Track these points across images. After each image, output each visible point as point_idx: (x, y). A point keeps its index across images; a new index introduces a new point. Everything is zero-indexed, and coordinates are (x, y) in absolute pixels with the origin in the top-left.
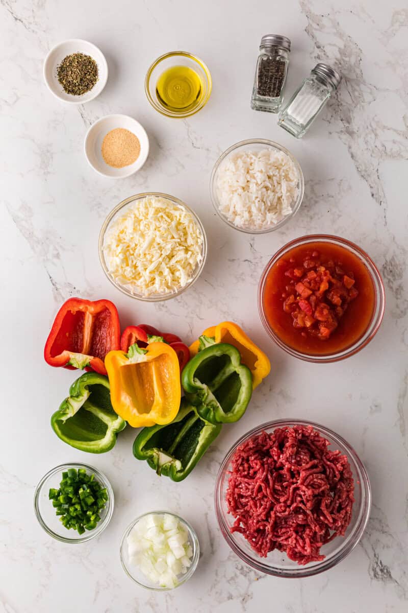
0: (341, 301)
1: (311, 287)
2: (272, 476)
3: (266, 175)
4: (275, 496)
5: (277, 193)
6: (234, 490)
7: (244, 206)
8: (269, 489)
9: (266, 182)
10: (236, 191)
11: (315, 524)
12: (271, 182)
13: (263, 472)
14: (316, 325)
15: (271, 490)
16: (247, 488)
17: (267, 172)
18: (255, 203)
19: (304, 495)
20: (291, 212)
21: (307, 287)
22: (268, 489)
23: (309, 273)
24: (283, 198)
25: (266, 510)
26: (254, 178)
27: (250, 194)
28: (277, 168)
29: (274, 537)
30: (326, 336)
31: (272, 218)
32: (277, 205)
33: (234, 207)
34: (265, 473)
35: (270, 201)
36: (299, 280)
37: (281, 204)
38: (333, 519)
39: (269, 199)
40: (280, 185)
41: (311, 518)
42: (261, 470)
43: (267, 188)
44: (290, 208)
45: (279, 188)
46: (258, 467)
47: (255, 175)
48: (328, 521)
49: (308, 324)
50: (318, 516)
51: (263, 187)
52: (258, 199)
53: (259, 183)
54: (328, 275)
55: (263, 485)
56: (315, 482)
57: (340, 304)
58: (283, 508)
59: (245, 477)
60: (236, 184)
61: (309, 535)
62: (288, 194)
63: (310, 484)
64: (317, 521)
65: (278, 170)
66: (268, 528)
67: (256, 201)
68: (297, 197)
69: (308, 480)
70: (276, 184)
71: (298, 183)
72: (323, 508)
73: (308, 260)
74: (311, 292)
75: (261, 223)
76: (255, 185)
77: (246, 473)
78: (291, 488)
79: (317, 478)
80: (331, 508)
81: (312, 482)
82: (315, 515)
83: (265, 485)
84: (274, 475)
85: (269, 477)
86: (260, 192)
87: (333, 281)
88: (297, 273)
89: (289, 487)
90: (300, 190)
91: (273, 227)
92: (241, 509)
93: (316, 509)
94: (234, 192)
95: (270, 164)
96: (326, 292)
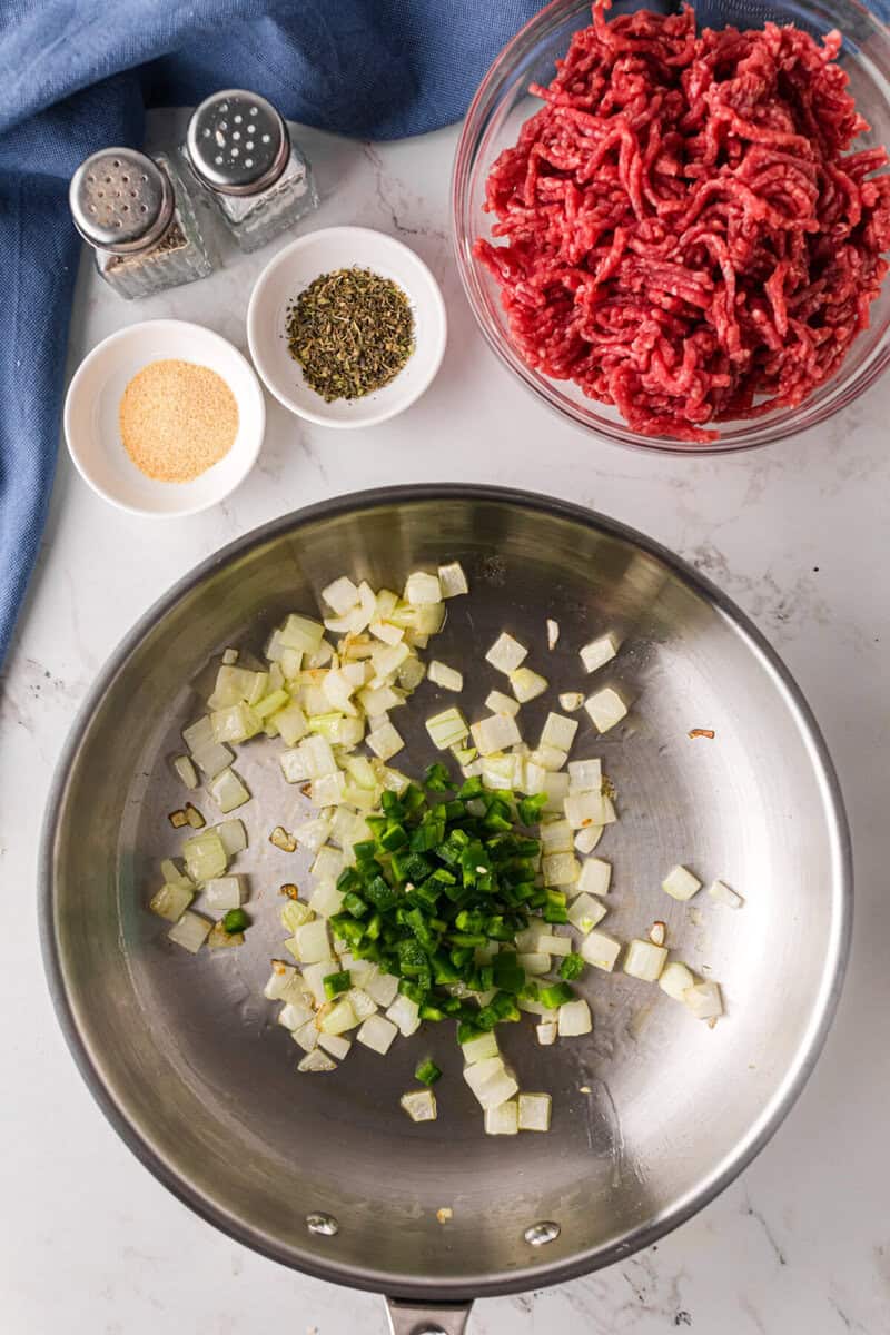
2: (662, 133)
4: (648, 192)
6: (531, 145)
8: (642, 156)
11: (729, 319)
13: (642, 109)
15: (643, 165)
16: (573, 145)
19: (736, 217)
22: (636, 158)
25: (605, 221)
29: (590, 328)
34: (645, 114)
38: (791, 330)
41: (727, 296)
42: (637, 101)
46: (633, 90)
48: (774, 326)
50: (748, 306)
55: (627, 138)
56: (783, 191)
58: (658, 233)
59: (581, 108)
61: (700, 347)
63: (767, 190)
64: (739, 315)
66: (585, 290)
69: (767, 175)
72: (773, 287)
77: (589, 100)
78: (704, 187)
79: (795, 181)
80: (797, 301)
81: (775, 187)
82: (742, 298)
83: (634, 146)
84: (670, 134)
85: (654, 130)
89: (698, 184)
92: (528, 208)
93: (751, 284)
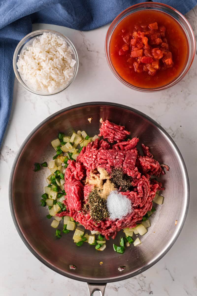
0: (161, 39)
1: (139, 48)
3: (45, 52)
5: (59, 57)
7: (47, 79)
9: (48, 56)
10: (36, 74)
12: (51, 54)
14: (161, 63)
17: (44, 50)
18: (51, 72)
20: (75, 62)
21: (138, 50)
23: (131, 42)
24: (65, 57)
26: (40, 59)
27: (45, 70)
28: (49, 44)
30: (172, 64)
31: (68, 73)
32: (65, 65)
33: (43, 84)
35: (59, 64)
36: (129, 51)
37: (66, 62)
39: (58, 64)
40: (57, 52)
43: (52, 59)
44: (73, 60)
45: (58, 54)
47: (40, 57)
49: (157, 67)
51: (49, 61)
52: (51, 69)
53: (45, 59)
54: (141, 33)
57: (162, 41)
60: (33, 71)
62: (66, 53)
65: (49, 45)
67: (51, 71)
68: (73, 51)
70: (55, 53)
71: (67, 43)
73: (123, 37)
74: (142, 50)
75: (64, 81)
76: (43, 62)
86: (49, 64)
87: (146, 33)
88: (125, 48)
90: (71, 46)
91: (72, 78)
94: (36, 76)
95: (43, 45)
96: (149, 42)
